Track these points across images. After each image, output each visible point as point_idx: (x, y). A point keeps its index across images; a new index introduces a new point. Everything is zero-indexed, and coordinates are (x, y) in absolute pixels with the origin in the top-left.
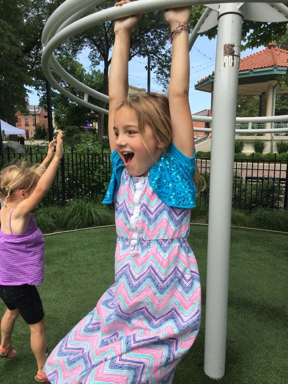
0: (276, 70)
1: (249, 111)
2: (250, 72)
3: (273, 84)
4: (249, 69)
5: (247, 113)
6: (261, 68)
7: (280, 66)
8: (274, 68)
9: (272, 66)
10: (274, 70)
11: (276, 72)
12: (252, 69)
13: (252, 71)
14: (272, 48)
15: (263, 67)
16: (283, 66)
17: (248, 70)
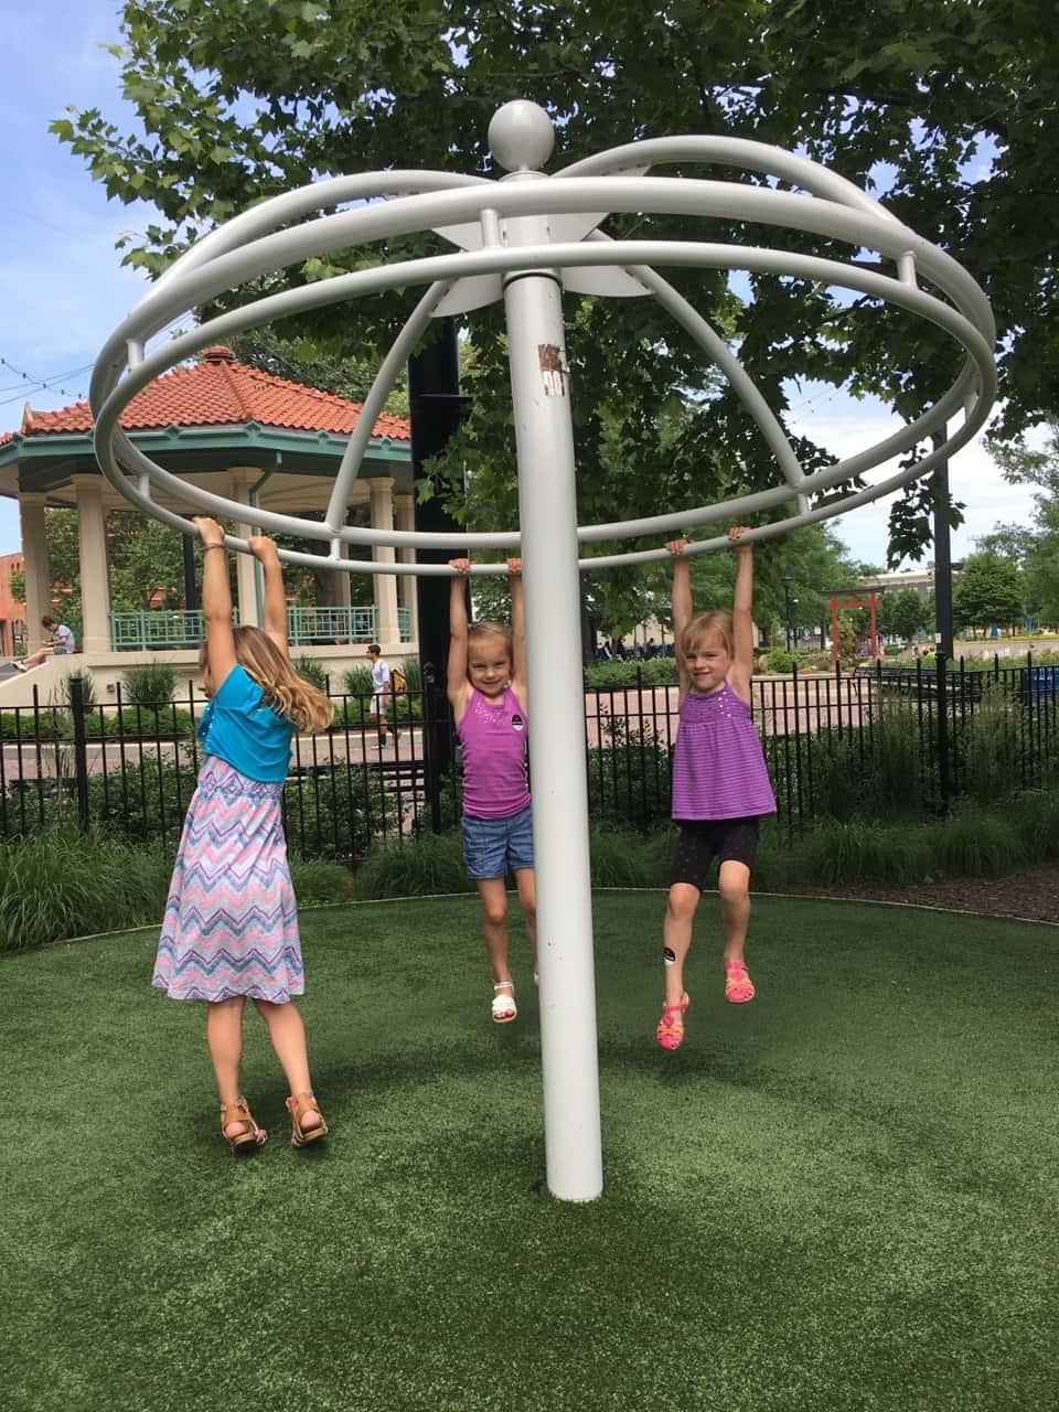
0: (253, 434)
1: (133, 570)
2: (169, 435)
3: (248, 480)
4: (164, 423)
5: (130, 580)
6: (205, 423)
7: (266, 422)
8: (250, 428)
9: (241, 421)
10: (248, 432)
11: (254, 441)
12: (175, 424)
13: (174, 431)
14: (224, 362)
15: (209, 420)
16: (276, 423)
17: (159, 426)
